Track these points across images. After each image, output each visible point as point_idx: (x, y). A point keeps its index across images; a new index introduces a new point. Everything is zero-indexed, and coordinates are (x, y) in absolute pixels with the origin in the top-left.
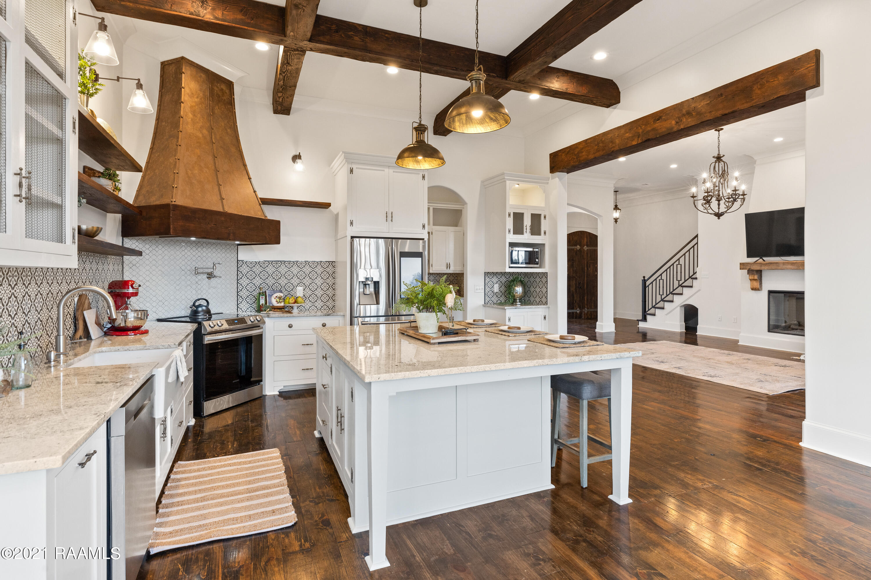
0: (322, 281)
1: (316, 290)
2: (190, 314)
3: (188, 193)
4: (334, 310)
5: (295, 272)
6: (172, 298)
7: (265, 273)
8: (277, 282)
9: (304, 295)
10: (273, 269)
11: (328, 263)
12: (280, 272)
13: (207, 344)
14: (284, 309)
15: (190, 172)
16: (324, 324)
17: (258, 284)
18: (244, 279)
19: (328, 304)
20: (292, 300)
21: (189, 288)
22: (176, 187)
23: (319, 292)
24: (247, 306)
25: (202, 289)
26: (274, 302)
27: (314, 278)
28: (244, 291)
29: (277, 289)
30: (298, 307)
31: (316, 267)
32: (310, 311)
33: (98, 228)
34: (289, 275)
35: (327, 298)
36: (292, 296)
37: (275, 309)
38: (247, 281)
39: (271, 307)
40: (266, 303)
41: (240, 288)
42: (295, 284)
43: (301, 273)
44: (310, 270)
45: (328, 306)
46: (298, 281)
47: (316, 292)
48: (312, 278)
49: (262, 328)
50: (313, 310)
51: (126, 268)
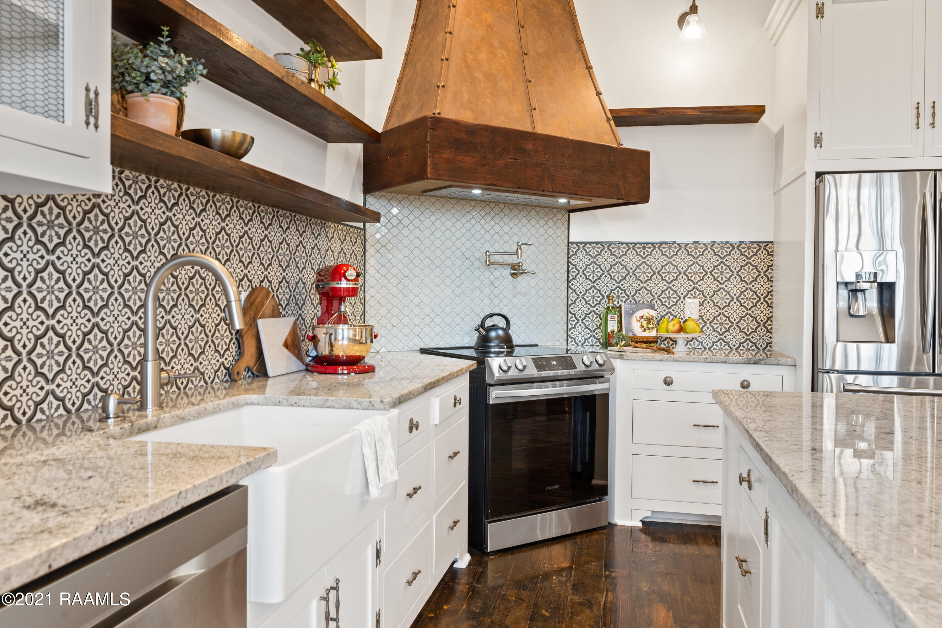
0: (741, 286)
1: (729, 305)
2: (476, 343)
3: (466, 96)
4: (769, 353)
5: (682, 266)
6: (447, 310)
7: (621, 267)
8: (645, 287)
9: (702, 317)
10: (637, 260)
11: (755, 245)
12: (651, 266)
13: (493, 405)
14: (657, 342)
15: (472, 57)
16: (746, 383)
17: (606, 290)
18: (581, 279)
19: (755, 338)
20: (673, 326)
21: (478, 292)
22: (443, 86)
23: (735, 312)
24: (586, 334)
25: (501, 297)
26: (637, 330)
27: (724, 279)
28: (580, 304)
29: (644, 302)
30: (688, 342)
31: (729, 254)
32: (715, 351)
33: (244, 136)
34: (669, 273)
35: (754, 325)
36: (676, 316)
37: (636, 342)
38: (586, 284)
39: (630, 337)
40: (620, 330)
41: (573, 297)
42: (682, 291)
43: (696, 268)
44: (714, 260)
45: (755, 343)
46: (688, 285)
47: (729, 311)
48: (719, 279)
49: (608, 381)
50: (721, 349)
51: (370, 251)
